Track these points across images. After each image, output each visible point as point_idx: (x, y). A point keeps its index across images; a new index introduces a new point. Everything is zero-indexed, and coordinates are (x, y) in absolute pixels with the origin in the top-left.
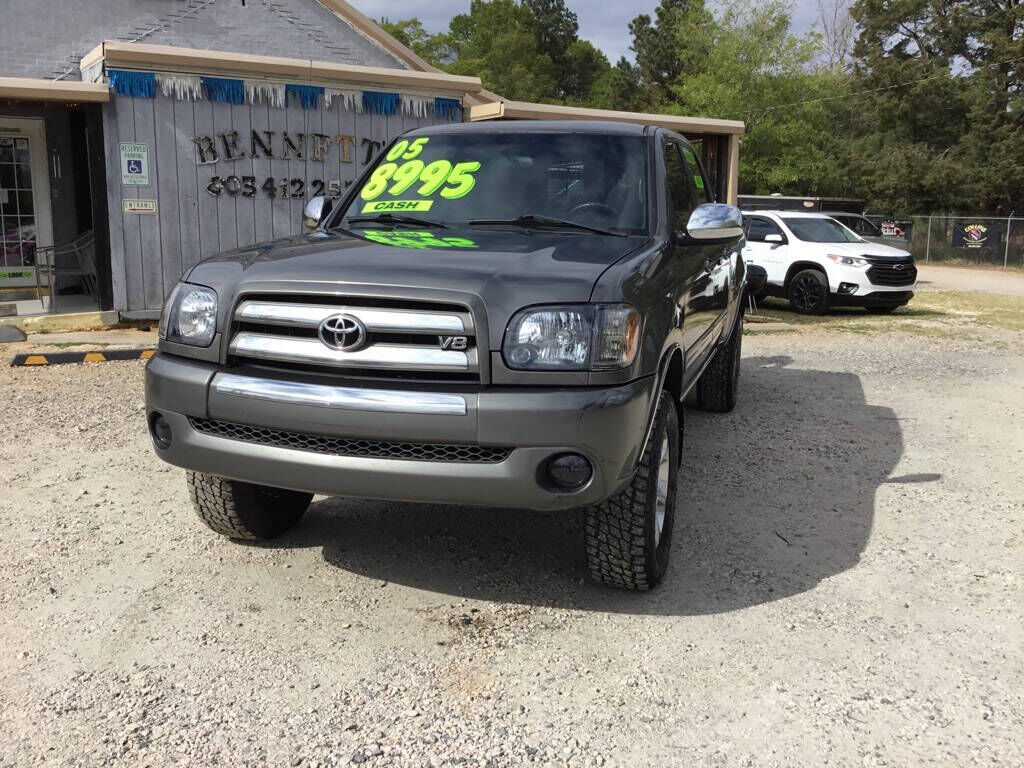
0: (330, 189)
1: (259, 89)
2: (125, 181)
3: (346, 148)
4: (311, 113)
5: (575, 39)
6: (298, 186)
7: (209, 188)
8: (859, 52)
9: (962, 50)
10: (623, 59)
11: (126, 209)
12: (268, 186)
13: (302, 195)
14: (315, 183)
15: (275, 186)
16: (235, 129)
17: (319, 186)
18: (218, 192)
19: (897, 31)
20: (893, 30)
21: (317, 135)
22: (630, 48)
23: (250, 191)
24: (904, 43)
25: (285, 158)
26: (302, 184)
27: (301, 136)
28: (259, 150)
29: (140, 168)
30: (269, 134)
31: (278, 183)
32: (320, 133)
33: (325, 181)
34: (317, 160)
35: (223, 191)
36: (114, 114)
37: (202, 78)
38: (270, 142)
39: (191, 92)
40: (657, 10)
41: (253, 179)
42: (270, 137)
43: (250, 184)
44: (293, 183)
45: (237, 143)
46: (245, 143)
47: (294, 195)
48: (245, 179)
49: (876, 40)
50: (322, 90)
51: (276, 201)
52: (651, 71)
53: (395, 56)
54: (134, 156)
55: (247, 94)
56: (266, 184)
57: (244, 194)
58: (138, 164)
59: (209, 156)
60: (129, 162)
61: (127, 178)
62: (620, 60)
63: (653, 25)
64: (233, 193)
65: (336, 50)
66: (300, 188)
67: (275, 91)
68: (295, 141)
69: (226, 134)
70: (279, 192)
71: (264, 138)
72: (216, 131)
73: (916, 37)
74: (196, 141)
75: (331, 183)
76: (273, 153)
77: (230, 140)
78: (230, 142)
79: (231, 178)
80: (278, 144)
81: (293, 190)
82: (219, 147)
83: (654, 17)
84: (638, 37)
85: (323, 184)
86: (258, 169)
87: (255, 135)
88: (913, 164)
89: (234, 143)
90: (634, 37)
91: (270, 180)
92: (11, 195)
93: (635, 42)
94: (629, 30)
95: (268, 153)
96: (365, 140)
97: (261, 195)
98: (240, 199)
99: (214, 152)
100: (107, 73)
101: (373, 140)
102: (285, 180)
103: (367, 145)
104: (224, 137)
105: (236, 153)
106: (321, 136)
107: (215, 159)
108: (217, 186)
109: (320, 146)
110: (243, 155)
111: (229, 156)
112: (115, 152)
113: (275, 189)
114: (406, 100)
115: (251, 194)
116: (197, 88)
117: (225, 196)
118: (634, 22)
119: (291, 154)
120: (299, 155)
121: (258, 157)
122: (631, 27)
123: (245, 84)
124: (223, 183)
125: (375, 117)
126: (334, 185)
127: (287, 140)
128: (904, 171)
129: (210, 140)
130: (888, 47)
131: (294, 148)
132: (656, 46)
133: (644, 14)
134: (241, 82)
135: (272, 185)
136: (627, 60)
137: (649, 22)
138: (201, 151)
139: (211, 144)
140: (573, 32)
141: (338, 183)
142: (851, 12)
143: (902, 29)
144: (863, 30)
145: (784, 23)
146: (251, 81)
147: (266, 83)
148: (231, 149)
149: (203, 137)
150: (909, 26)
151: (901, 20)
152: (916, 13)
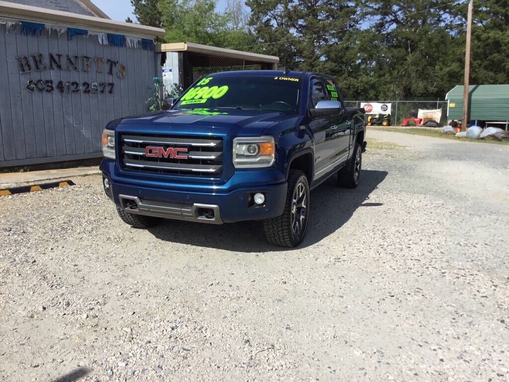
0: (92, 87)
1: (53, 31)
3: (99, 65)
6: (75, 86)
7: (27, 87)
8: (252, 23)
9: (294, 25)
12: (60, 86)
13: (78, 91)
14: (85, 84)
15: (64, 85)
16: (41, 52)
17: (86, 86)
18: (33, 90)
19: (267, 15)
20: (266, 14)
21: (85, 57)
22: (133, 13)
23: (49, 89)
24: (269, 20)
25: (68, 70)
26: (77, 85)
27: (76, 57)
28: (54, 66)
30: (59, 56)
31: (66, 84)
32: (86, 56)
33: (89, 83)
34: (85, 71)
35: (35, 89)
37: (20, 21)
38: (60, 61)
41: (52, 82)
42: (59, 58)
43: (50, 85)
44: (73, 84)
45: (42, 61)
46: (46, 61)
47: (74, 91)
48: (47, 82)
49: (258, 18)
50: (86, 31)
51: (64, 94)
53: (93, 13)
55: (47, 32)
56: (59, 84)
57: (47, 91)
59: (26, 68)
62: (127, 19)
63: (143, 2)
64: (41, 90)
66: (77, 87)
68: (73, 60)
69: (36, 55)
70: (65, 89)
71: (56, 58)
72: (29, 54)
74: (19, 60)
75: (92, 84)
76: (62, 67)
77: (37, 59)
78: (38, 59)
79: (39, 81)
80: (64, 62)
81: (73, 88)
82: (32, 63)
84: (136, 8)
85: (88, 85)
86: (54, 75)
87: (51, 57)
89: (40, 61)
90: (134, 7)
91: (61, 83)
93: (135, 10)
94: (131, 4)
95: (59, 67)
96: (109, 60)
97: (56, 92)
98: (45, 93)
99: (29, 66)
101: (112, 60)
102: (69, 82)
103: (109, 63)
104: (34, 57)
105: (41, 67)
106: (87, 57)
107: (30, 70)
108: (32, 86)
109: (86, 63)
110: (45, 68)
111: (38, 68)
113: (64, 88)
114: (128, 40)
115: (51, 91)
117: (36, 92)
119: (71, 68)
120: (76, 68)
121: (53, 69)
122: (132, 2)
123: (45, 26)
124: (35, 84)
125: (113, 48)
126: (94, 86)
127: (69, 59)
129: (26, 59)
130: (263, 21)
131: (72, 64)
132: (148, 14)
134: (44, 25)
135: (62, 85)
136: (131, 19)
138: (22, 66)
139: (28, 61)
141: (96, 84)
142: (246, 4)
143: (269, 14)
144: (252, 13)
145: (212, 6)
146: (48, 25)
147: (56, 26)
148: (38, 64)
149: (23, 57)
150: (272, 12)
151: (270, 10)
152: (274, 7)
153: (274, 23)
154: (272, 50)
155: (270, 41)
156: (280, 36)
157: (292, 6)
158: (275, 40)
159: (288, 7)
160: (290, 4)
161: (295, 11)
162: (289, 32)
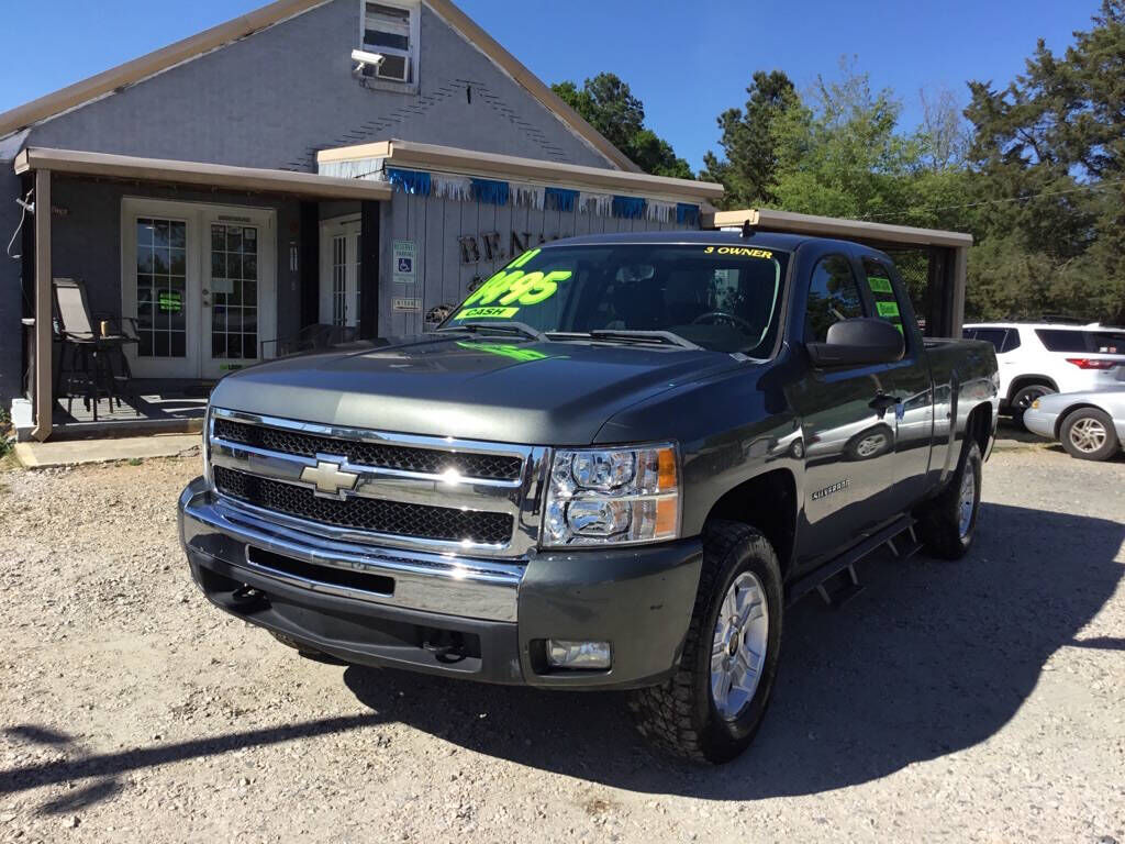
1: (522, 193)
2: (396, 279)
4: (565, 216)
5: (640, 128)
7: (470, 287)
8: (975, 155)
9: (1082, 156)
10: (710, 154)
11: (395, 307)
16: (498, 229)
19: (1015, 136)
20: (1010, 135)
22: (719, 142)
24: (1019, 148)
27: (555, 238)
28: (517, 251)
29: (409, 266)
30: (527, 235)
36: (390, 213)
37: (472, 179)
39: (462, 192)
40: (748, 105)
42: (527, 239)
45: (499, 244)
46: (505, 244)
49: (992, 144)
50: (577, 194)
52: (743, 168)
53: (606, 157)
54: (404, 254)
55: (512, 197)
58: (408, 262)
59: (472, 255)
60: (400, 261)
61: (398, 277)
62: (706, 154)
63: (742, 120)
65: (551, 151)
67: (536, 193)
69: (489, 234)
71: (522, 239)
72: (479, 232)
73: (1033, 142)
74: (462, 242)
77: (491, 240)
78: (492, 242)
82: (482, 247)
83: (745, 112)
84: (727, 132)
87: (514, 237)
88: (1036, 274)
89: (496, 245)
90: (723, 131)
92: (236, 284)
93: (724, 137)
94: (718, 125)
99: (477, 253)
100: (387, 172)
104: (487, 238)
105: (496, 253)
107: (477, 259)
108: (477, 285)
110: (502, 255)
111: (489, 255)
112: (388, 251)
114: (651, 207)
116: (466, 190)
118: (724, 116)
122: (720, 121)
123: (509, 186)
125: (622, 220)
128: (1027, 281)
129: (474, 241)
130: (1004, 152)
132: (748, 142)
133: (735, 108)
134: (507, 184)
136: (714, 155)
137: (740, 117)
138: (465, 252)
139: (476, 245)
140: (639, 121)
142: (966, 114)
143: (1019, 134)
144: (978, 134)
145: (889, 123)
146: (515, 184)
147: (528, 185)
148: (492, 250)
149: (468, 238)
150: (1027, 131)
151: (1021, 125)
152: (1034, 118)
153: (1029, 152)
154: (1019, 213)
155: (1016, 195)
156: (1040, 182)
157: (1076, 117)
158: (1030, 193)
159: (1069, 118)
160: (1075, 112)
161: (1082, 128)
162: (1065, 172)
